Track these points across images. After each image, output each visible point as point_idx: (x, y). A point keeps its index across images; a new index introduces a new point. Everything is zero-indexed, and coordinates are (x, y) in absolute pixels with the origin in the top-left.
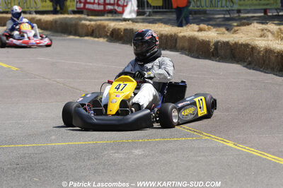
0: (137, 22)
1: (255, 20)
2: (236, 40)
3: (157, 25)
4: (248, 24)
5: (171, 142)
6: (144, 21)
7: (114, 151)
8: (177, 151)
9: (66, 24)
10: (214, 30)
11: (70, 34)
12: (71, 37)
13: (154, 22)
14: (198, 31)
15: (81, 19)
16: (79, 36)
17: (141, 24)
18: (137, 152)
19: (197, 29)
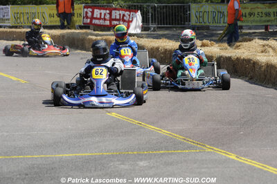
0: (142, 37)
1: (256, 36)
2: (238, 55)
3: (161, 40)
4: (250, 40)
5: (175, 154)
6: (148, 36)
7: (120, 163)
8: (181, 163)
9: (73, 39)
10: (217, 45)
11: (77, 48)
12: (79, 51)
13: (158, 37)
14: (201, 46)
15: (87, 34)
16: (85, 50)
17: (147, 39)
18: (142, 163)
19: (200, 45)
